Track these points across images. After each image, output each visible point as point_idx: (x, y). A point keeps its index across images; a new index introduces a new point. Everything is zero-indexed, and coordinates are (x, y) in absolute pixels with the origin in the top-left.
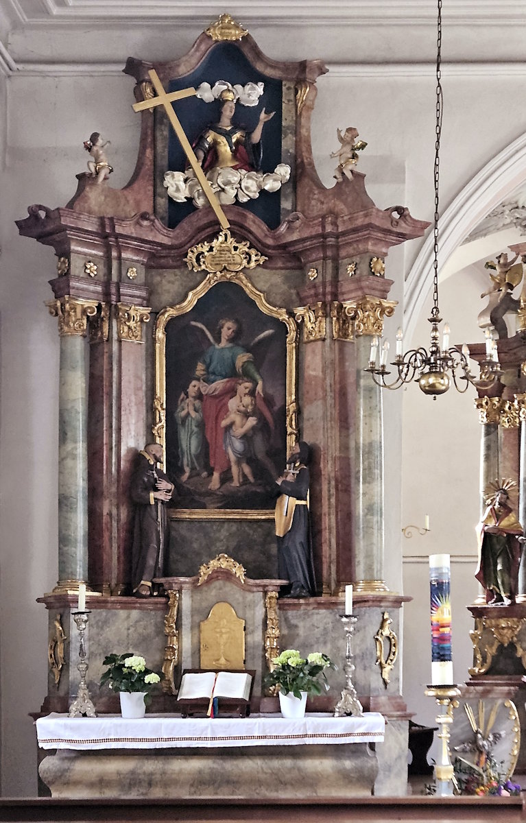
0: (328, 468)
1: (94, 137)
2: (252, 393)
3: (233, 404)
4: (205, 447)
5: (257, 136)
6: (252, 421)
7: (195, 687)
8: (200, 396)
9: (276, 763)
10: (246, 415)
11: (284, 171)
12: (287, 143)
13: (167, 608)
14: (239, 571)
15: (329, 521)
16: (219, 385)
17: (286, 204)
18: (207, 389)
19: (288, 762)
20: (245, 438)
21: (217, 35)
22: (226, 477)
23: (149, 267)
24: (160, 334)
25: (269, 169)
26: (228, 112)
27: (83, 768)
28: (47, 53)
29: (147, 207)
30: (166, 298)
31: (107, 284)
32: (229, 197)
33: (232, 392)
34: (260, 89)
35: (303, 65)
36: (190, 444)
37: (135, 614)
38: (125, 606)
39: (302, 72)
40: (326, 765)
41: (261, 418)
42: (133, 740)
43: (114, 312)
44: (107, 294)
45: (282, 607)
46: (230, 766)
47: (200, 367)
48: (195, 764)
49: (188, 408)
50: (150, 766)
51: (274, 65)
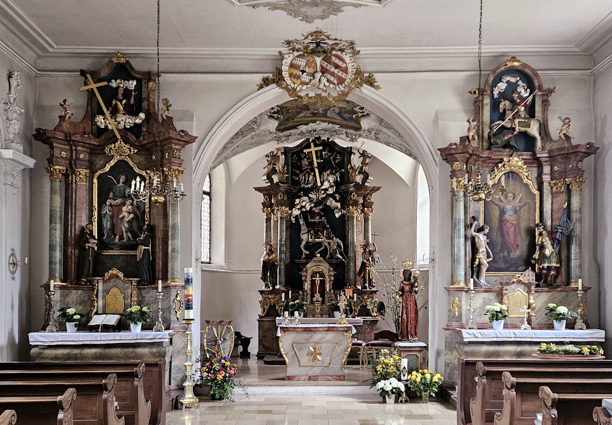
0: (159, 234)
1: (65, 101)
2: (132, 204)
3: (124, 209)
4: (113, 225)
5: (132, 101)
6: (132, 216)
7: (96, 320)
8: (111, 205)
9: (126, 350)
10: (130, 213)
11: (142, 115)
12: (145, 104)
13: (93, 290)
14: (121, 275)
15: (159, 255)
16: (119, 201)
17: (144, 129)
18: (114, 203)
19: (131, 350)
20: (129, 222)
21: (115, 60)
22: (121, 238)
23: (90, 154)
24: (95, 181)
25: (136, 114)
26: (121, 92)
27: (48, 352)
28: (52, 68)
29: (88, 129)
30: (98, 166)
31: (70, 161)
32: (121, 126)
33: (124, 204)
34: (135, 83)
35: (149, 73)
36: (107, 224)
37: (80, 292)
38: (75, 289)
39: (149, 76)
40: (146, 351)
41: (135, 214)
42: (68, 341)
43: (73, 172)
44: (70, 164)
45: (139, 289)
46: (107, 351)
47: (111, 194)
48: (94, 351)
49: (106, 210)
50: (75, 351)
51: (139, 73)
